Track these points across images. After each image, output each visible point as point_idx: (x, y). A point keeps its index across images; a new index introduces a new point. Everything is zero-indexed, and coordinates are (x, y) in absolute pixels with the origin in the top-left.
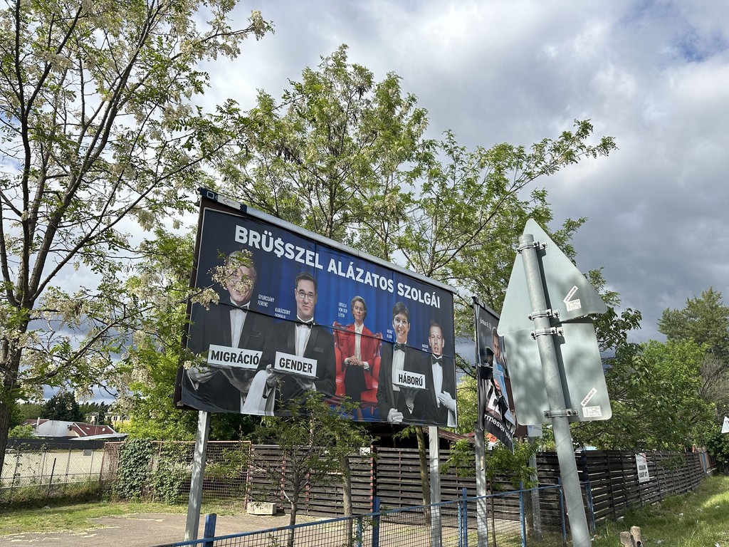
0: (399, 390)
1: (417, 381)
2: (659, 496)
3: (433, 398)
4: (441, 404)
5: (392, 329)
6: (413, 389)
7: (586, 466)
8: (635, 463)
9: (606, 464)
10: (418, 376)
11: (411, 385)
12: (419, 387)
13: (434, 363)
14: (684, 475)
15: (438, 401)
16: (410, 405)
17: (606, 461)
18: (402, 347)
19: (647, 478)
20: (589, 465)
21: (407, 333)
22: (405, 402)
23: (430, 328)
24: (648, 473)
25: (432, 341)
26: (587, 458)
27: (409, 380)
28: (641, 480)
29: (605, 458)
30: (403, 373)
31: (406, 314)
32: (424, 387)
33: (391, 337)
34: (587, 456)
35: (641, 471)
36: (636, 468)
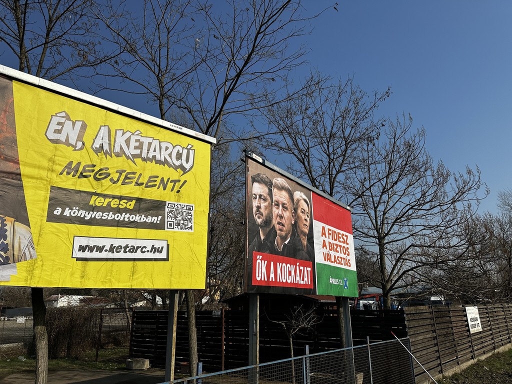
2: (493, 343)
8: (466, 316)
9: (431, 319)
19: (480, 329)
24: (480, 324)
28: (472, 331)
29: (430, 313)
34: (408, 313)
35: (473, 323)
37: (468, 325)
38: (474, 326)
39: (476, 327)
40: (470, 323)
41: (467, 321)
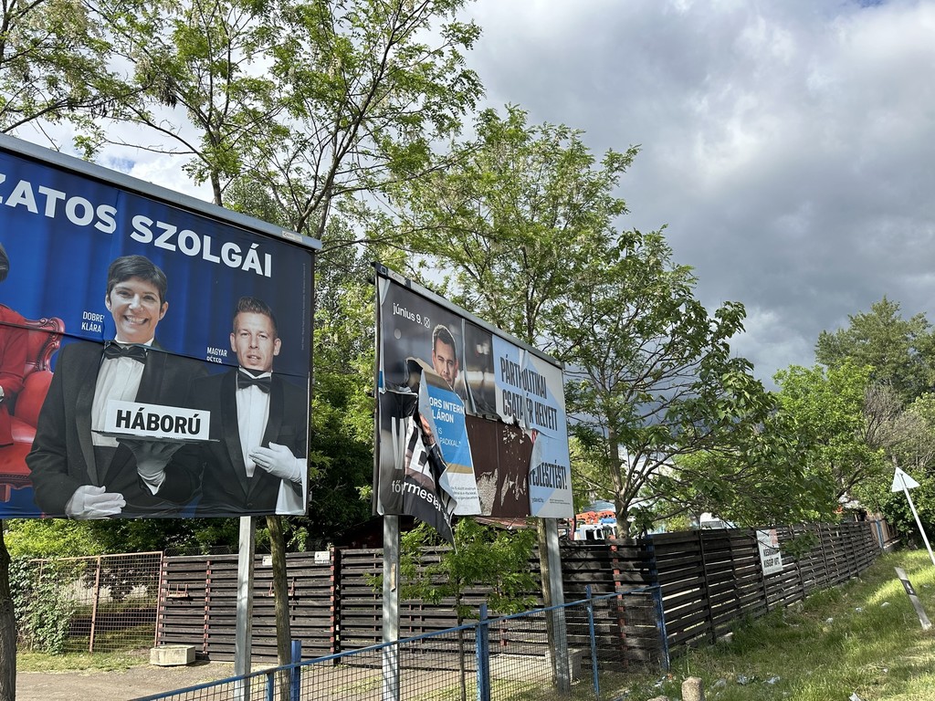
0: (116, 444)
1: (179, 424)
2: (801, 591)
3: (233, 457)
4: (259, 470)
5: (102, 310)
6: (163, 441)
7: (654, 560)
8: (755, 546)
9: (697, 553)
10: (187, 413)
11: (159, 434)
12: (188, 436)
13: (244, 386)
14: (844, 556)
15: (249, 464)
16: (154, 478)
17: (697, 548)
18: (136, 352)
19: (779, 567)
20: (659, 558)
21: (155, 323)
22: (135, 469)
23: (236, 315)
24: (780, 560)
25: (241, 344)
26: (657, 547)
27: (155, 421)
28: (766, 571)
29: (696, 543)
30: (134, 408)
31: (155, 283)
32: (204, 435)
33: (96, 329)
34: (658, 543)
35: (768, 558)
36: (758, 553)
37: (758, 562)
38: (769, 563)
39: (773, 564)
40: (763, 559)
41: (757, 554)
